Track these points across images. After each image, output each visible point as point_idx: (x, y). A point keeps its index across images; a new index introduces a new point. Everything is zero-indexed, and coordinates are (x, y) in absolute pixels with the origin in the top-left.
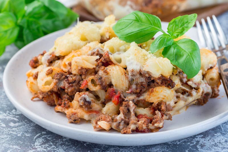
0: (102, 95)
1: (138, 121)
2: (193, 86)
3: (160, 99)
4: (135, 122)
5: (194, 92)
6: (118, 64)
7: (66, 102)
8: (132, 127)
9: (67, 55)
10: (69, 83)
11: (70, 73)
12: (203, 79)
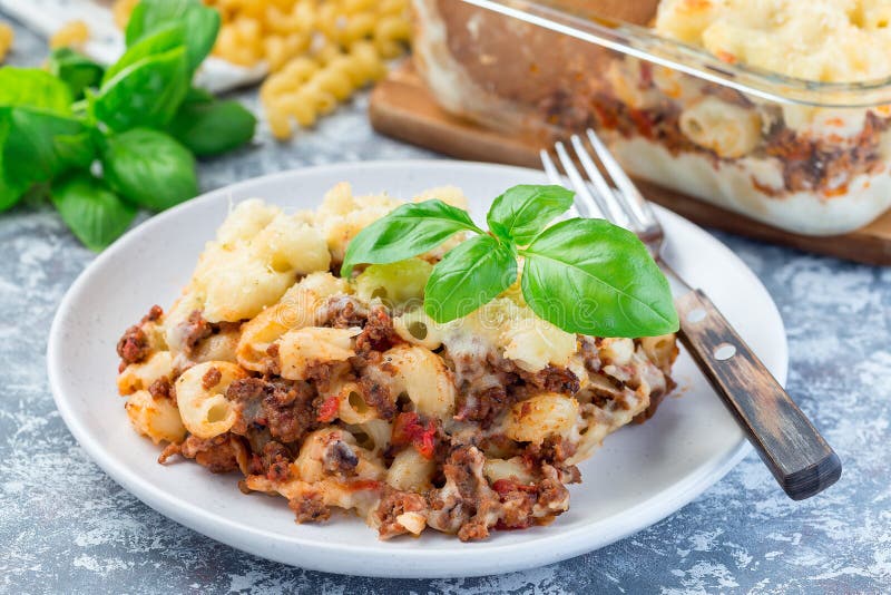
0: (380, 431)
1: (502, 501)
2: (622, 377)
3: (550, 430)
4: (493, 503)
5: (630, 398)
6: (416, 340)
7: (282, 465)
8: (490, 519)
9: (247, 320)
10: (281, 409)
11: (274, 377)
12: (636, 350)
